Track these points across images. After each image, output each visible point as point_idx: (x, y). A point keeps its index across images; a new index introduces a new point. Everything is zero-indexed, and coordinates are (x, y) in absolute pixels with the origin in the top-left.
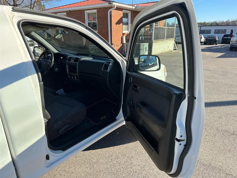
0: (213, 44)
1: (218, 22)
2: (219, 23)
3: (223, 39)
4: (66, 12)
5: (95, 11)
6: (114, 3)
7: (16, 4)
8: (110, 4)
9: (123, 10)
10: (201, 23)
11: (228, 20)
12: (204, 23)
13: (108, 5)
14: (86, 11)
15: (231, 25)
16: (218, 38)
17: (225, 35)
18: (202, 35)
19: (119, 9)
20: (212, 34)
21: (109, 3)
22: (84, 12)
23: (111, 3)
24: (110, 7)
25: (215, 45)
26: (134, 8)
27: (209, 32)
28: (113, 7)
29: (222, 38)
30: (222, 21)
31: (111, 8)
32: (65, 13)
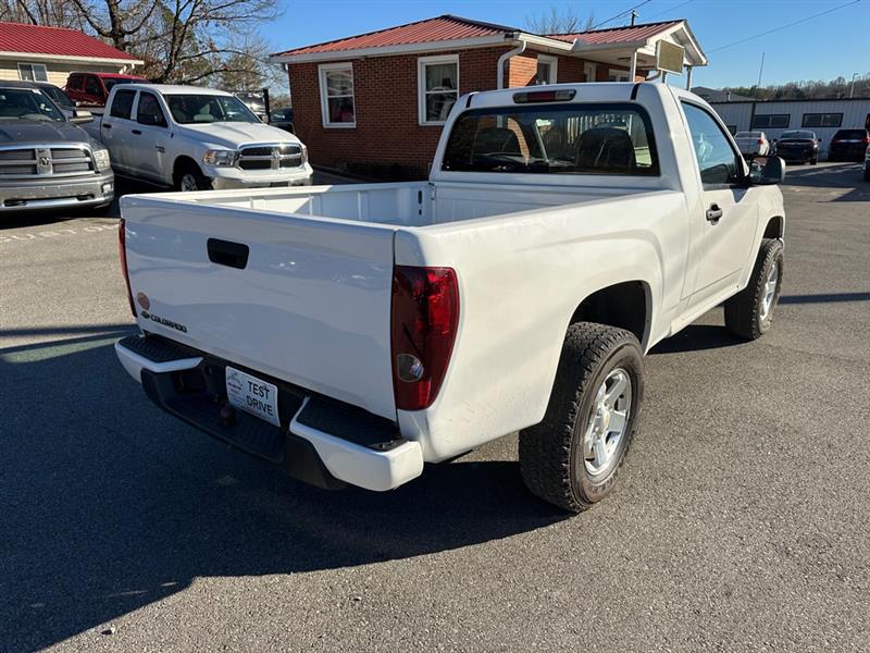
0: (802, 164)
1: (803, 86)
2: (807, 89)
3: (834, 146)
4: (351, 61)
5: (455, 58)
6: (522, 37)
7: (120, 31)
8: (508, 40)
9: (539, 56)
10: (741, 89)
11: (840, 78)
12: (753, 88)
13: (503, 40)
14: (420, 60)
15: (853, 99)
16: (820, 140)
17: (840, 131)
18: (763, 134)
19: (531, 52)
20: (795, 129)
21: (507, 36)
22: (416, 61)
23: (512, 36)
24: (504, 47)
25: (807, 167)
26: (569, 47)
27: (782, 121)
28: (516, 47)
29: (832, 144)
30: (817, 81)
31: (507, 49)
32: (350, 65)
